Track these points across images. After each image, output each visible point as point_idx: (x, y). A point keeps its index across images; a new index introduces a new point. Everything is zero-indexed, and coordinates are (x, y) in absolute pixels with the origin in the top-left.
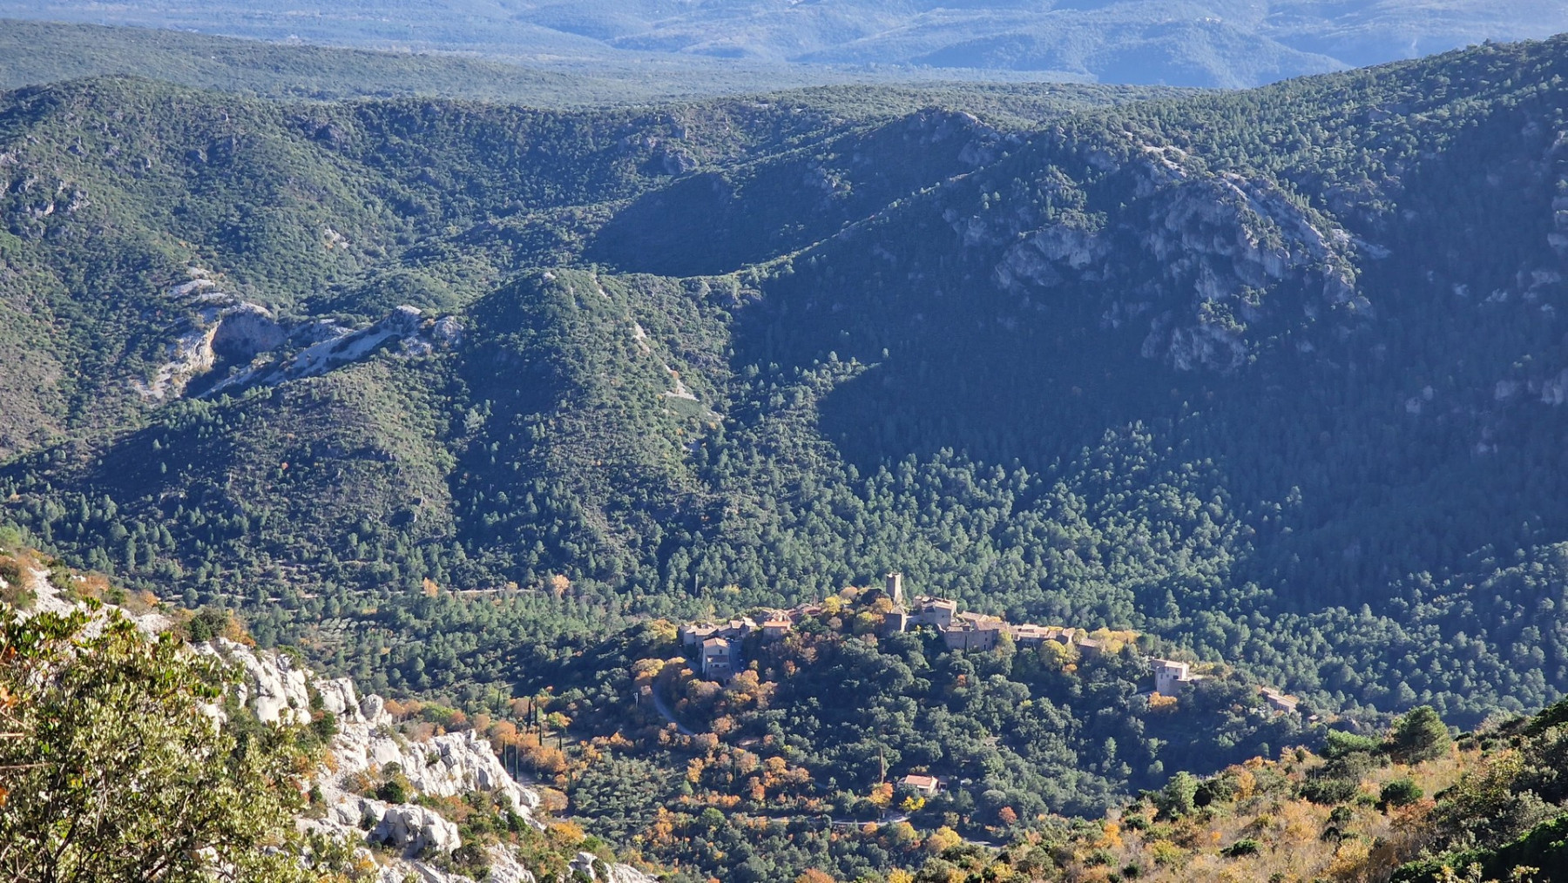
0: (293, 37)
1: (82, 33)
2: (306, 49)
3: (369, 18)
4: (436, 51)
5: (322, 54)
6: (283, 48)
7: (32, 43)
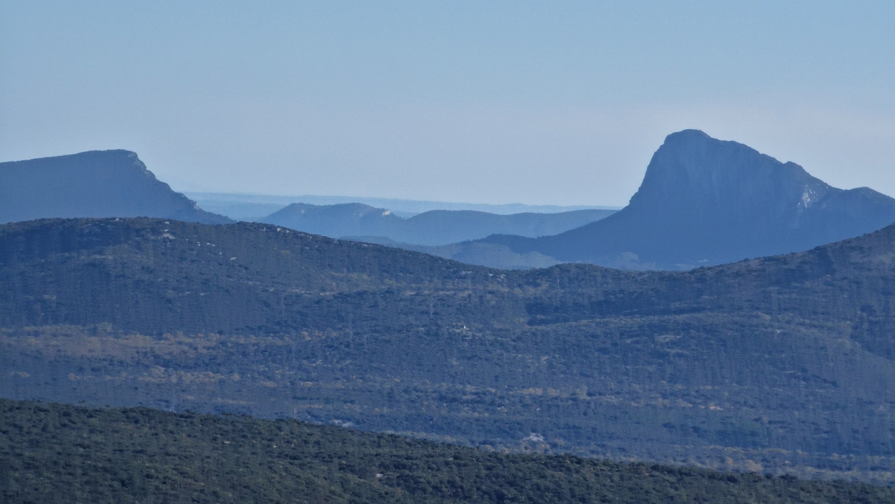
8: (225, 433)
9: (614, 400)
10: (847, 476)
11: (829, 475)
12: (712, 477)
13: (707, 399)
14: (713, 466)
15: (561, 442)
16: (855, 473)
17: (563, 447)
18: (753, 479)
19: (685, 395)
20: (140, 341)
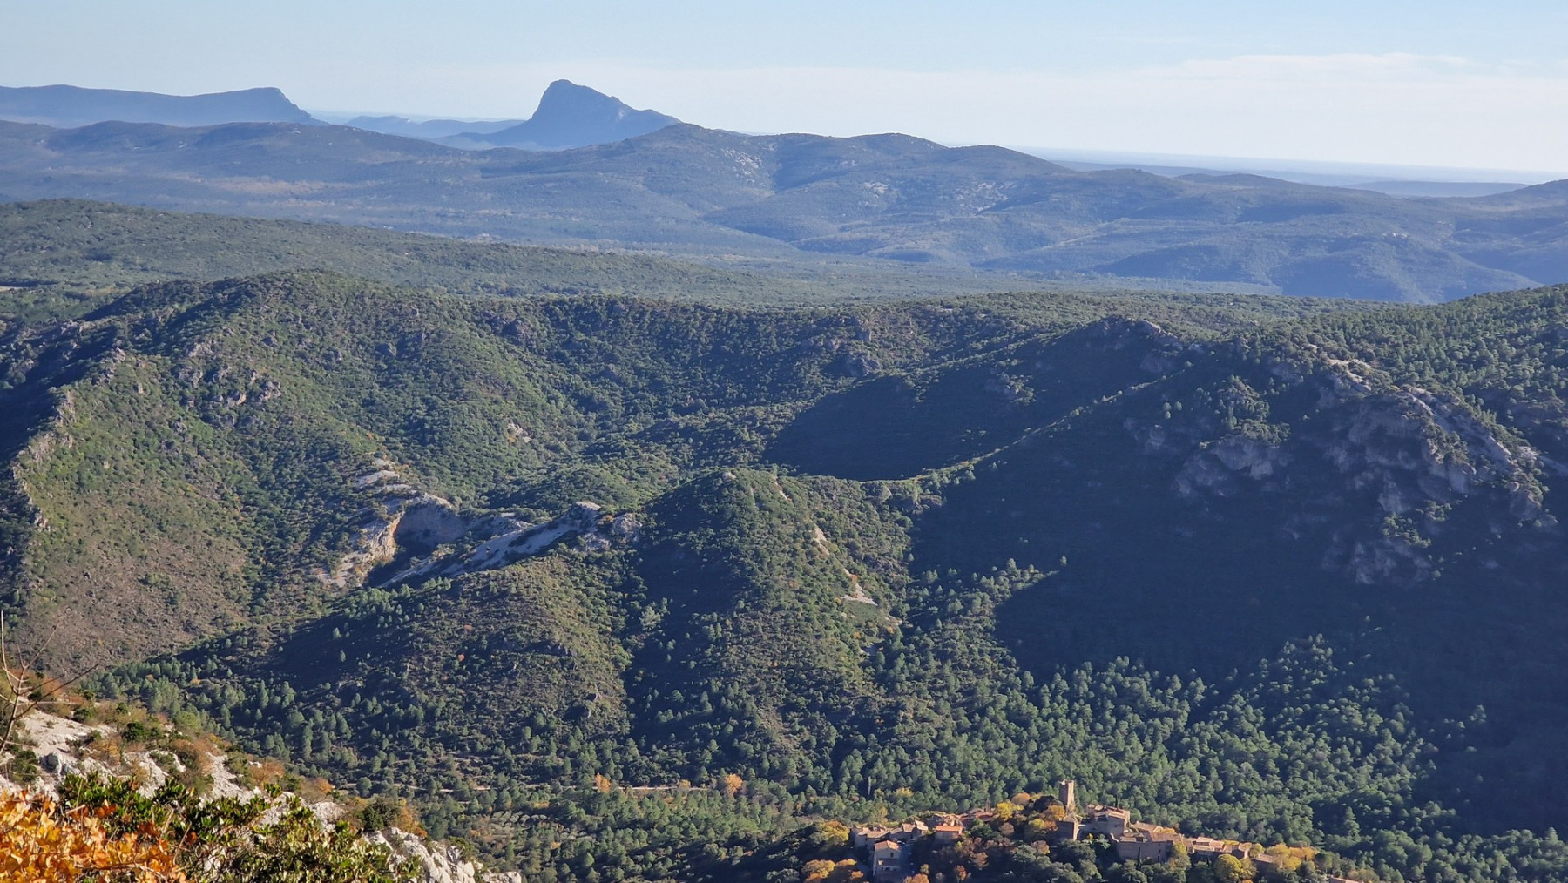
0: (484, 235)
1: (279, 229)
2: (496, 247)
3: (559, 217)
4: (623, 250)
5: (511, 251)
6: (474, 246)
7: (231, 237)
8: (328, 233)
9: (524, 216)
10: (640, 253)
11: (632, 252)
12: (573, 254)
13: (571, 215)
14: (574, 249)
15: (498, 237)
16: (644, 251)
17: (499, 239)
18: (595, 255)
19: (561, 214)
20: (283, 185)
